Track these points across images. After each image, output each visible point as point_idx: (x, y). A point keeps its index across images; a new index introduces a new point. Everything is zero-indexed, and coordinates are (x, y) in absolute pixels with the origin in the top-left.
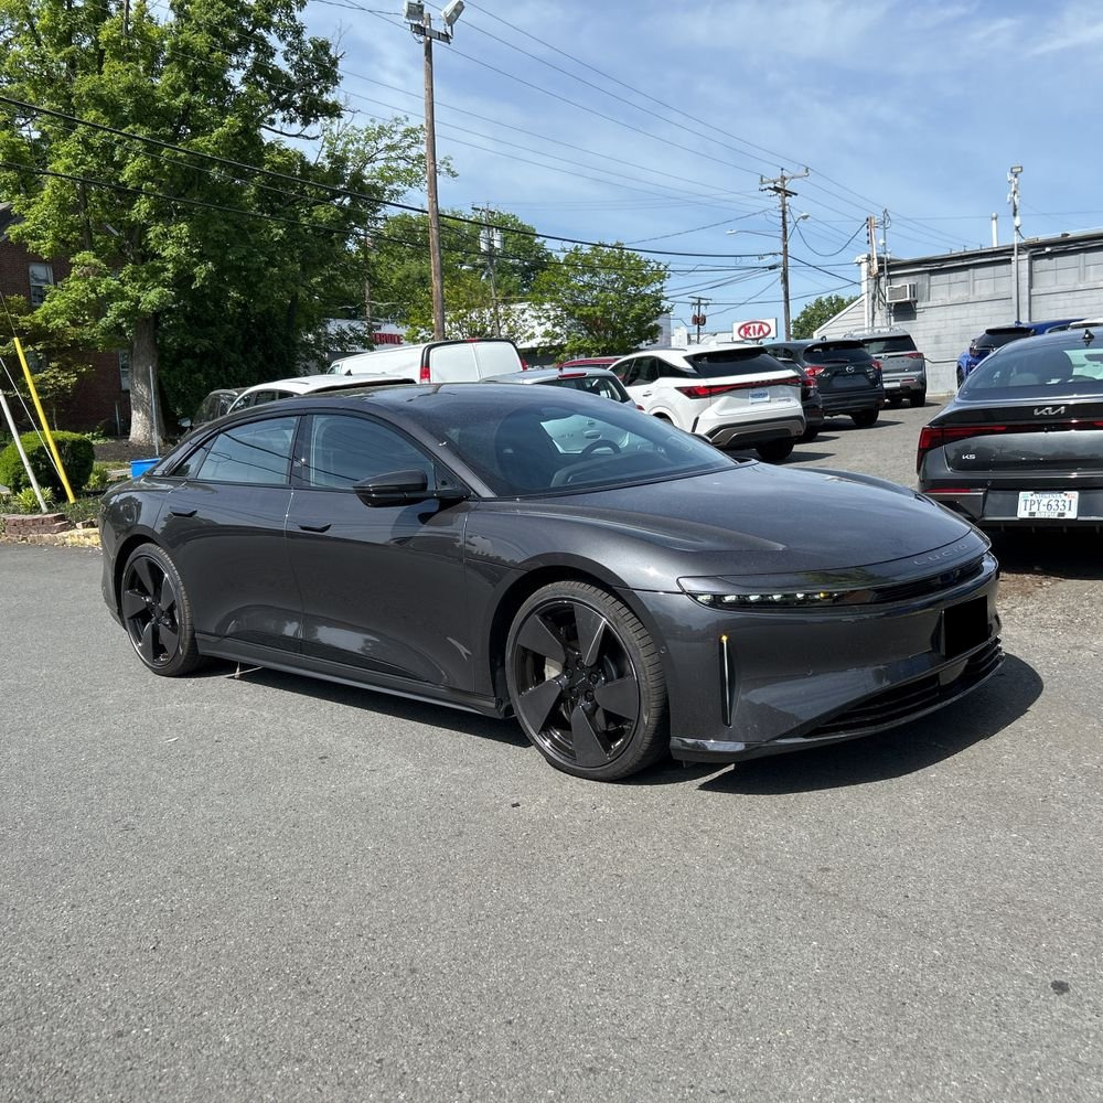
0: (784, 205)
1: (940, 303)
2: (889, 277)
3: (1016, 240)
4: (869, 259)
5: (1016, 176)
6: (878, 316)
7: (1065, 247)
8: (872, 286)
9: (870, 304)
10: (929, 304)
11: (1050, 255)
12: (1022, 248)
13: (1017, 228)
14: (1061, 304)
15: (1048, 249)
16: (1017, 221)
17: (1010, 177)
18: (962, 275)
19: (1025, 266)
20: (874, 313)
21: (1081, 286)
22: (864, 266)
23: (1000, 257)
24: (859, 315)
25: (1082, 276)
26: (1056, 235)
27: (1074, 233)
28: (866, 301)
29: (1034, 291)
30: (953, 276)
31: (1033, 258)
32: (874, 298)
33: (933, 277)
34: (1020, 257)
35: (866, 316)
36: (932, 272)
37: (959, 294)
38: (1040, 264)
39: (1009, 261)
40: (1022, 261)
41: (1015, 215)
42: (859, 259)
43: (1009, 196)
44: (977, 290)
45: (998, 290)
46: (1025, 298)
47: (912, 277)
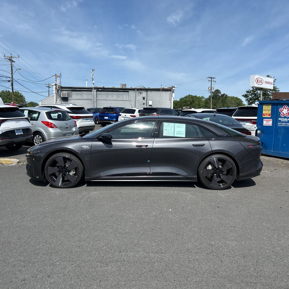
0: (12, 64)
1: (74, 98)
2: (61, 90)
3: (93, 86)
4: (56, 85)
5: (93, 71)
6: (58, 100)
7: (104, 90)
8: (56, 92)
9: (56, 96)
10: (72, 98)
11: (100, 91)
12: (95, 88)
13: (93, 83)
14: (103, 103)
15: (100, 90)
16: (94, 82)
17: (92, 71)
18: (80, 92)
19: (95, 92)
20: (57, 98)
21: (107, 99)
22: (54, 87)
23: (89, 90)
24: (53, 99)
25: (107, 97)
26: (102, 87)
27: (106, 87)
28: (55, 96)
29: (97, 99)
30: (77, 92)
31: (97, 91)
32: (57, 95)
33: (72, 92)
34: (94, 90)
35: (55, 99)
36: (72, 91)
37: (79, 97)
38: (99, 93)
39: (92, 91)
40: (94, 91)
41: (93, 80)
42: (53, 84)
43: (92, 75)
44: (83, 97)
45: (89, 97)
46: (95, 100)
47: (67, 91)
